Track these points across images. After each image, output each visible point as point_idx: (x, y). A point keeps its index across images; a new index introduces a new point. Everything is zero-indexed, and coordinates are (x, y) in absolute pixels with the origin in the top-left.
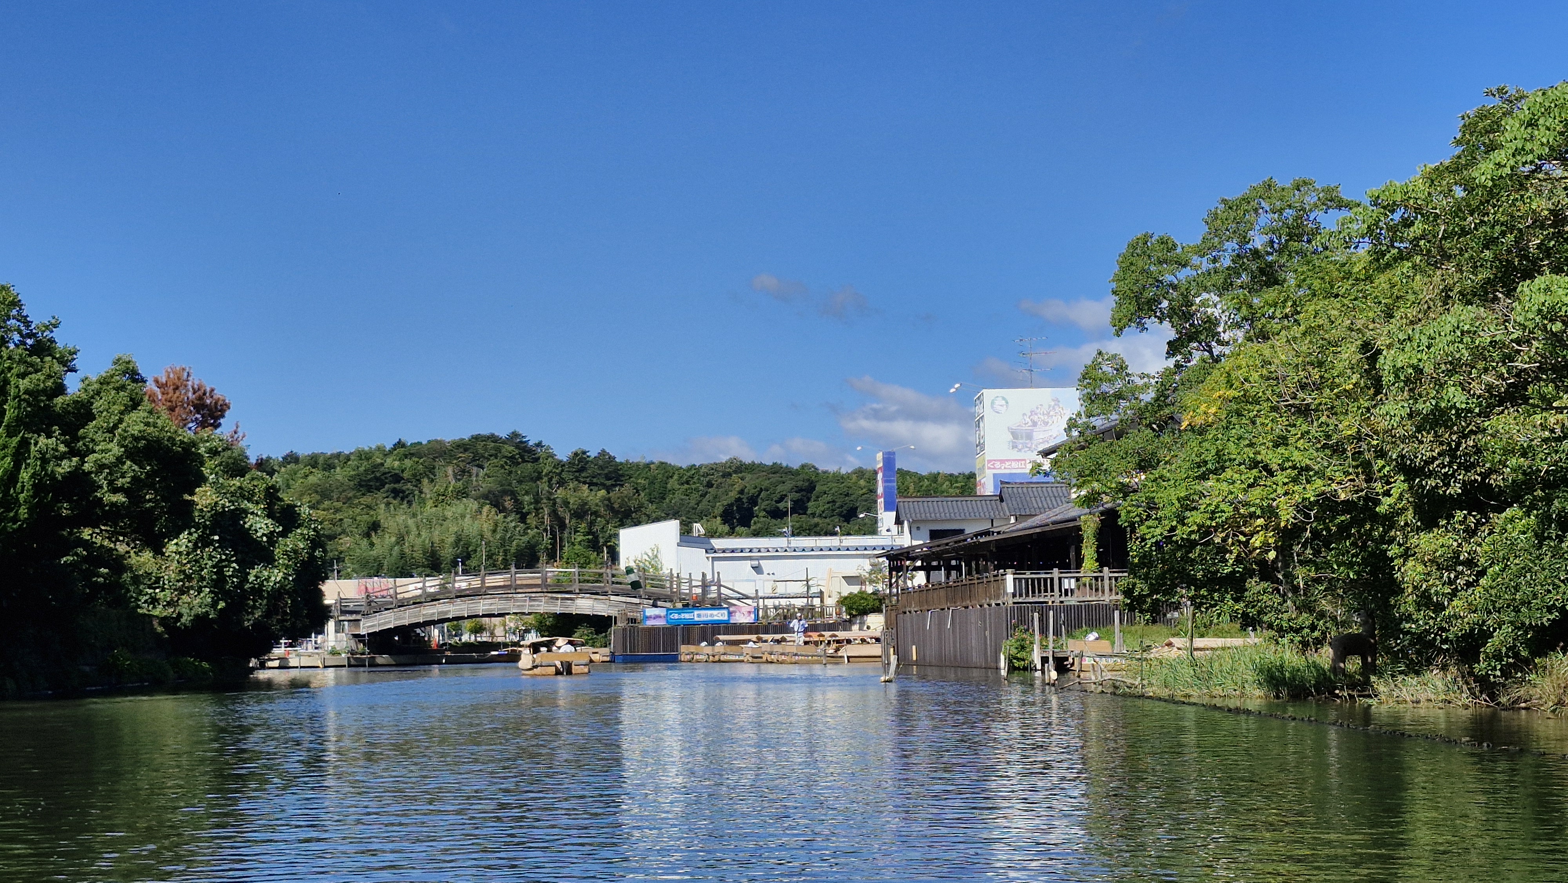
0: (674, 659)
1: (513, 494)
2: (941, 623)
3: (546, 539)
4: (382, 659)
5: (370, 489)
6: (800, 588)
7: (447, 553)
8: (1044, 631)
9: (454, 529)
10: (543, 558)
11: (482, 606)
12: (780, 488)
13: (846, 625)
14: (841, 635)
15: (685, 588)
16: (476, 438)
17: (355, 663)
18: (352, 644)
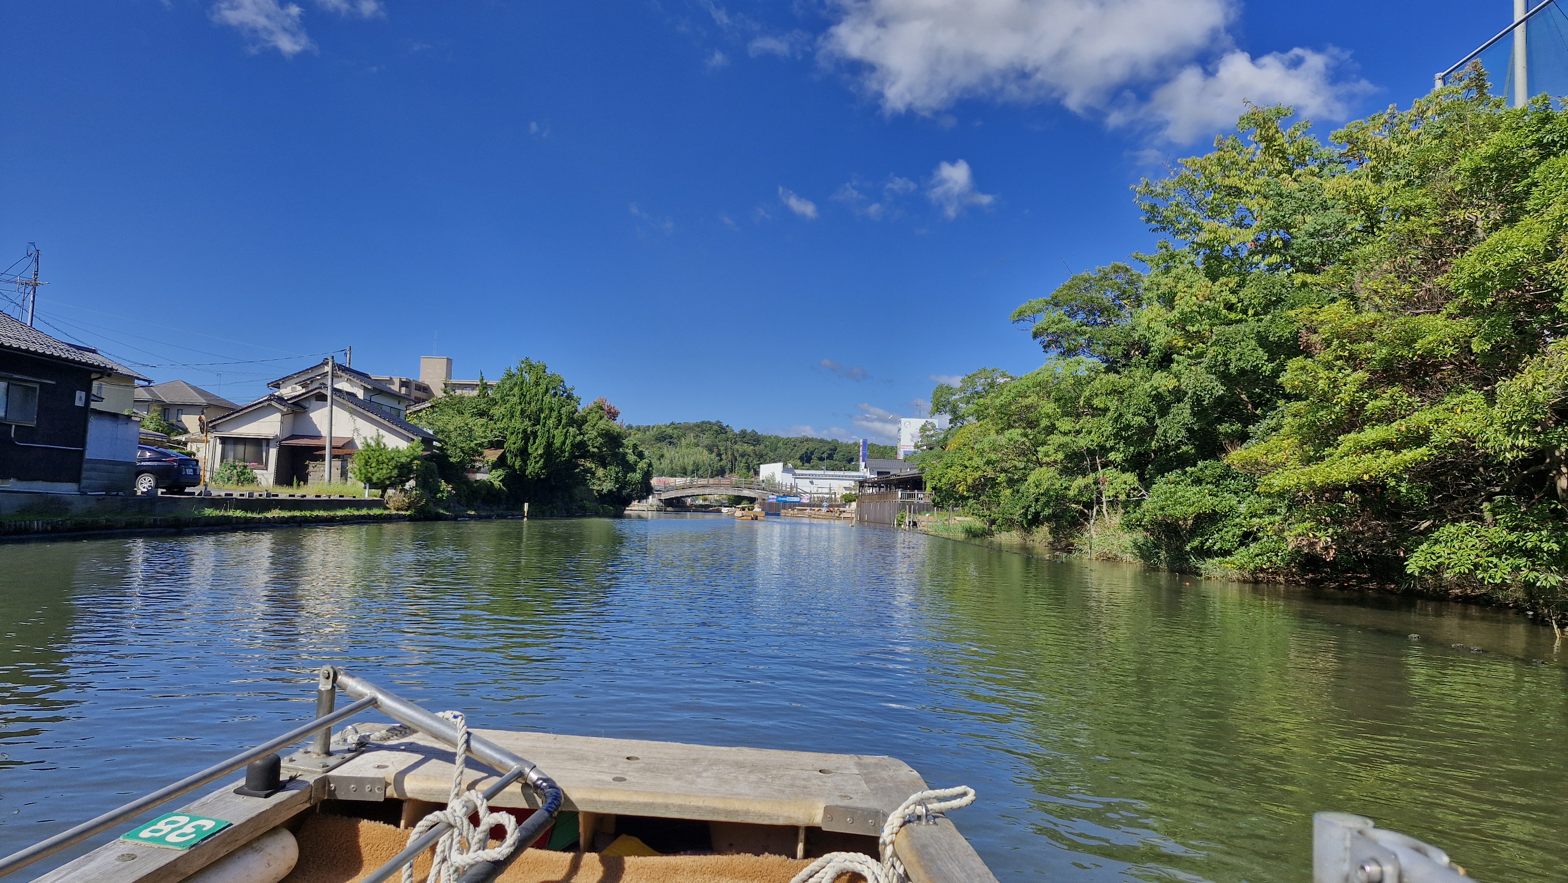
0: (779, 515)
1: (717, 446)
2: (876, 507)
3: (729, 465)
4: (668, 509)
5: (660, 441)
6: (827, 491)
7: (690, 468)
8: (910, 512)
9: (693, 459)
10: (728, 472)
11: (707, 491)
12: (823, 448)
13: (844, 506)
14: (842, 509)
15: (784, 488)
16: (703, 422)
17: (659, 510)
18: (658, 502)
